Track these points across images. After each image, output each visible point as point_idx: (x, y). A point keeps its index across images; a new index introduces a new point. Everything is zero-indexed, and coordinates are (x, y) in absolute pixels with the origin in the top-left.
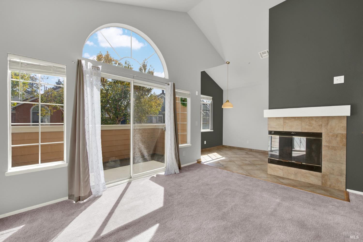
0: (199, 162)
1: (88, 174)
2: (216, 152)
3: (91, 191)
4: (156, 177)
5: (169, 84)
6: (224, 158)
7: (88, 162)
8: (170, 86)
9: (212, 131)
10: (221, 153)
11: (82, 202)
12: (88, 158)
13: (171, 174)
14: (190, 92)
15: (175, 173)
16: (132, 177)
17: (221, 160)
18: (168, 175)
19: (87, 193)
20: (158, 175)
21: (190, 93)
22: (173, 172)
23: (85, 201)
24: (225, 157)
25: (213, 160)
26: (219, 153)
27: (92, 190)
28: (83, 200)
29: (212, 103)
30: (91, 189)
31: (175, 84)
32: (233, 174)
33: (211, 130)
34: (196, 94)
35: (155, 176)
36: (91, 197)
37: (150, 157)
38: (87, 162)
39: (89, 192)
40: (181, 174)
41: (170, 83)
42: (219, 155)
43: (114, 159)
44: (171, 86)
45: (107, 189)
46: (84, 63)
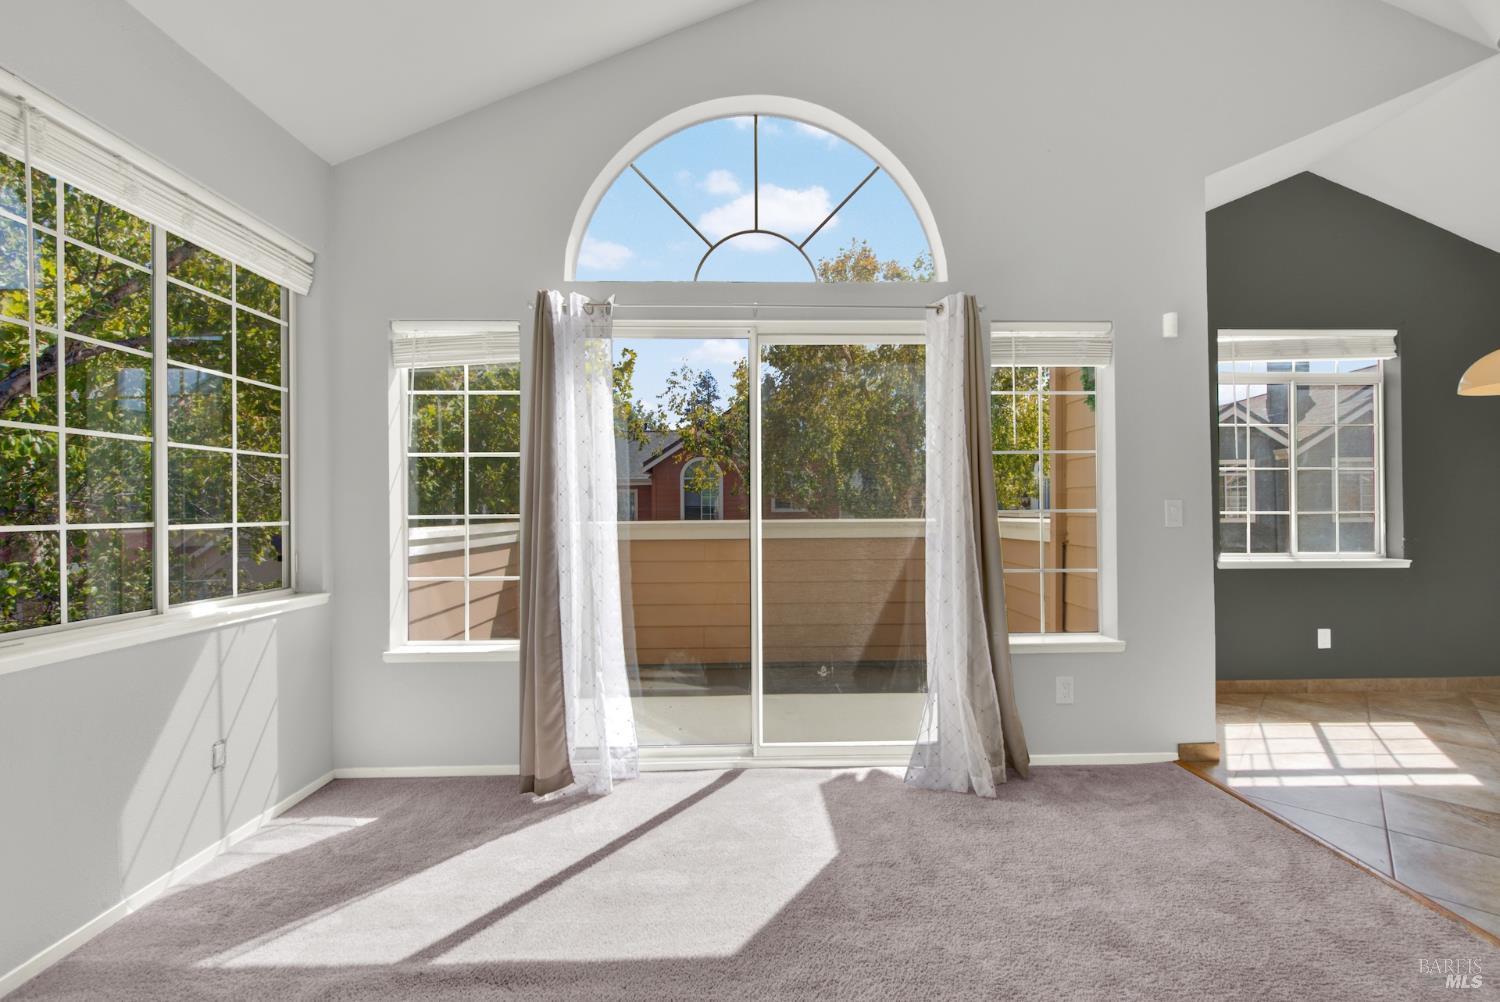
0: (1197, 761)
1: (560, 702)
2: (1416, 720)
3: (568, 767)
4: (861, 783)
5: (939, 309)
6: (1469, 780)
7: (561, 657)
8: (945, 316)
9: (1406, 564)
10: (1470, 736)
11: (536, 799)
12: (560, 643)
13: (944, 791)
14: (1109, 325)
15: (971, 790)
16: (755, 754)
17: (1415, 787)
18: (930, 790)
19: (555, 770)
20: (881, 774)
21: (1113, 335)
22: (959, 784)
23: (548, 797)
24: (1479, 776)
25: (1337, 770)
26: (1448, 732)
27: (572, 765)
28: (541, 794)
29: (1397, 370)
30: (568, 761)
31: (978, 300)
32: (1449, 946)
33: (1388, 555)
34: (1161, 330)
35: (861, 774)
36: (570, 789)
37: (852, 678)
38: (558, 655)
39: (563, 771)
40: (1003, 809)
41: (945, 301)
42: (1430, 746)
43: (681, 657)
44: (952, 316)
45: (642, 774)
46: (556, 299)
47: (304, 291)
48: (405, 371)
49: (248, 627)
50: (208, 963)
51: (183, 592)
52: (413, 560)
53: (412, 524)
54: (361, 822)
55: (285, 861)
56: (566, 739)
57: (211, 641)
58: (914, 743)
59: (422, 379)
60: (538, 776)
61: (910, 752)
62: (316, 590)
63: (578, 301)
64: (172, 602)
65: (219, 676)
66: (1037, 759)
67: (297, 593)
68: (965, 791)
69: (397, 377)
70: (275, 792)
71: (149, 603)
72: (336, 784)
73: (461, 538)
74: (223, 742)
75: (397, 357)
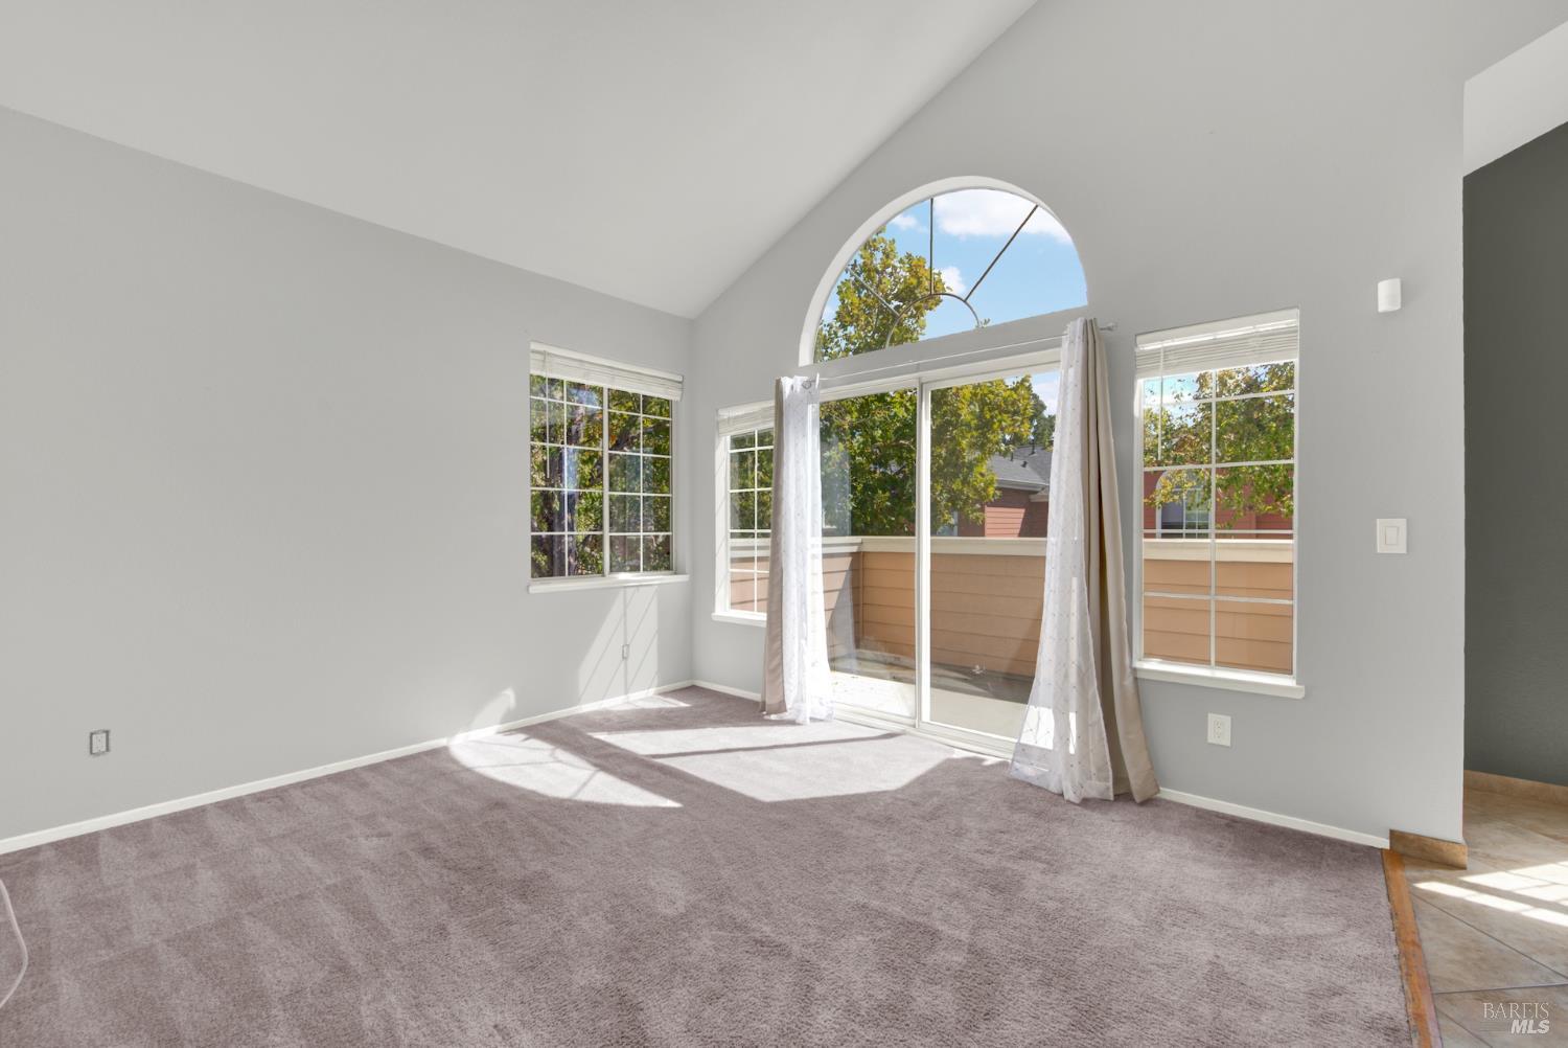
4: (981, 765)
11: (766, 716)
15: (1062, 793)
16: (917, 726)
19: (775, 700)
23: (773, 717)
28: (769, 714)
30: (784, 697)
34: (1376, 304)
35: (990, 761)
39: (780, 702)
46: (787, 382)
47: (678, 399)
48: (728, 439)
49: (641, 589)
50: (590, 734)
51: (616, 568)
52: (733, 561)
53: (733, 535)
54: (683, 705)
55: (643, 711)
56: (783, 681)
57: (622, 592)
58: (1016, 741)
59: (738, 442)
60: (768, 702)
61: (1013, 747)
62: (683, 573)
63: (799, 380)
64: (611, 571)
65: (625, 614)
66: (1168, 793)
67: (676, 574)
68: (1077, 802)
69: (722, 443)
70: (656, 681)
71: (601, 572)
72: (693, 688)
73: (752, 548)
74: (628, 646)
75: (721, 430)
